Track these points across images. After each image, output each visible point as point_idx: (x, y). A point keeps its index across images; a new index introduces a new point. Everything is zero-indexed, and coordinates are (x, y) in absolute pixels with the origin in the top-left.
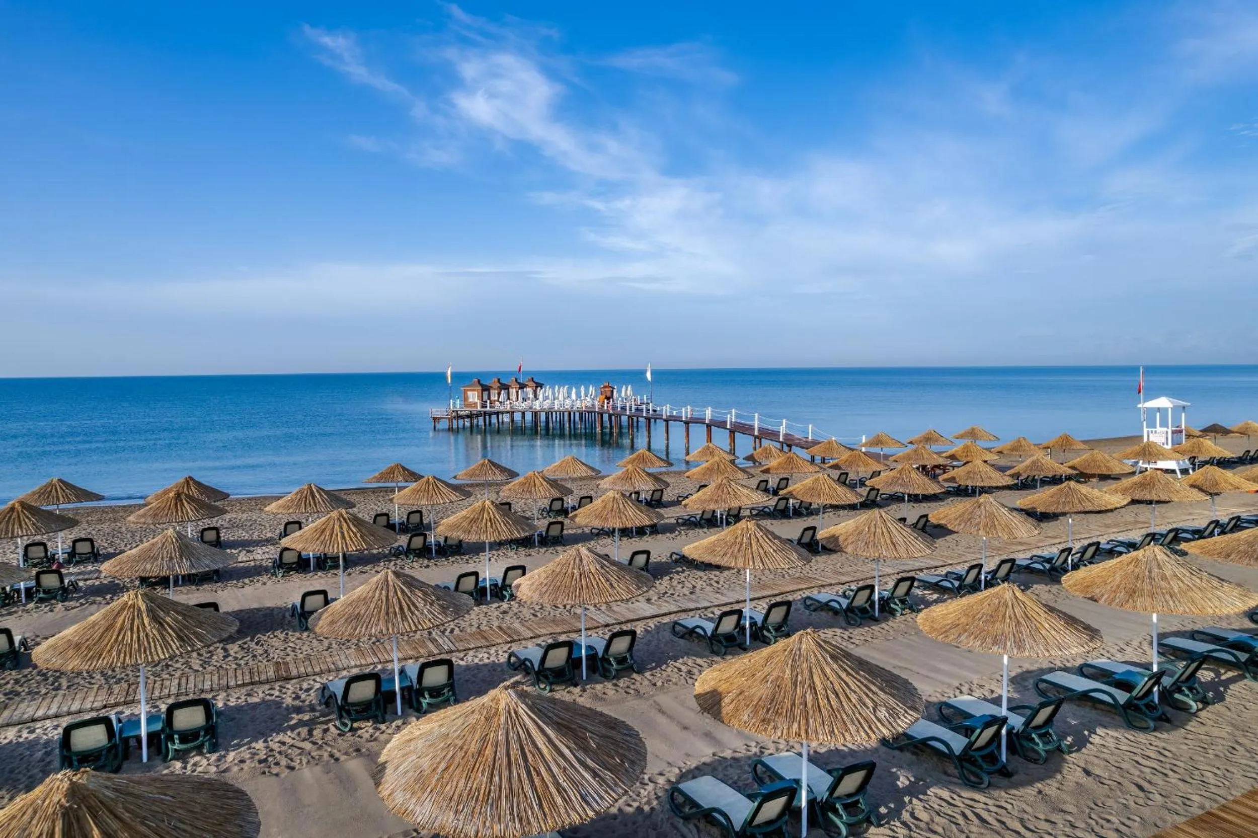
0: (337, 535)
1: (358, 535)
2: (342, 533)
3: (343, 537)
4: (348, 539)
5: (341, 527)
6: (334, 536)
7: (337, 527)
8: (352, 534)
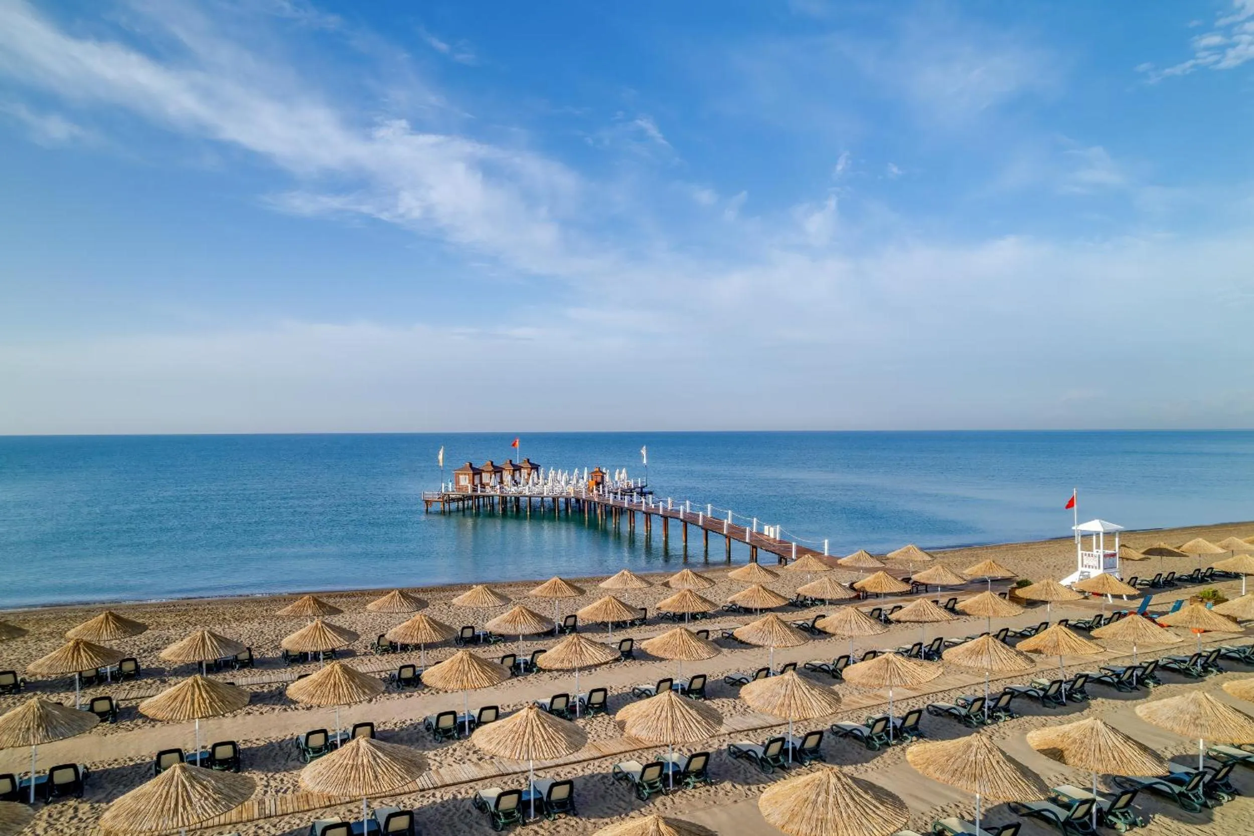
0: (187, 701)
1: (207, 701)
2: (193, 700)
3: (193, 704)
4: (196, 706)
5: (193, 694)
6: (185, 702)
7: (189, 694)
8: (201, 701)
